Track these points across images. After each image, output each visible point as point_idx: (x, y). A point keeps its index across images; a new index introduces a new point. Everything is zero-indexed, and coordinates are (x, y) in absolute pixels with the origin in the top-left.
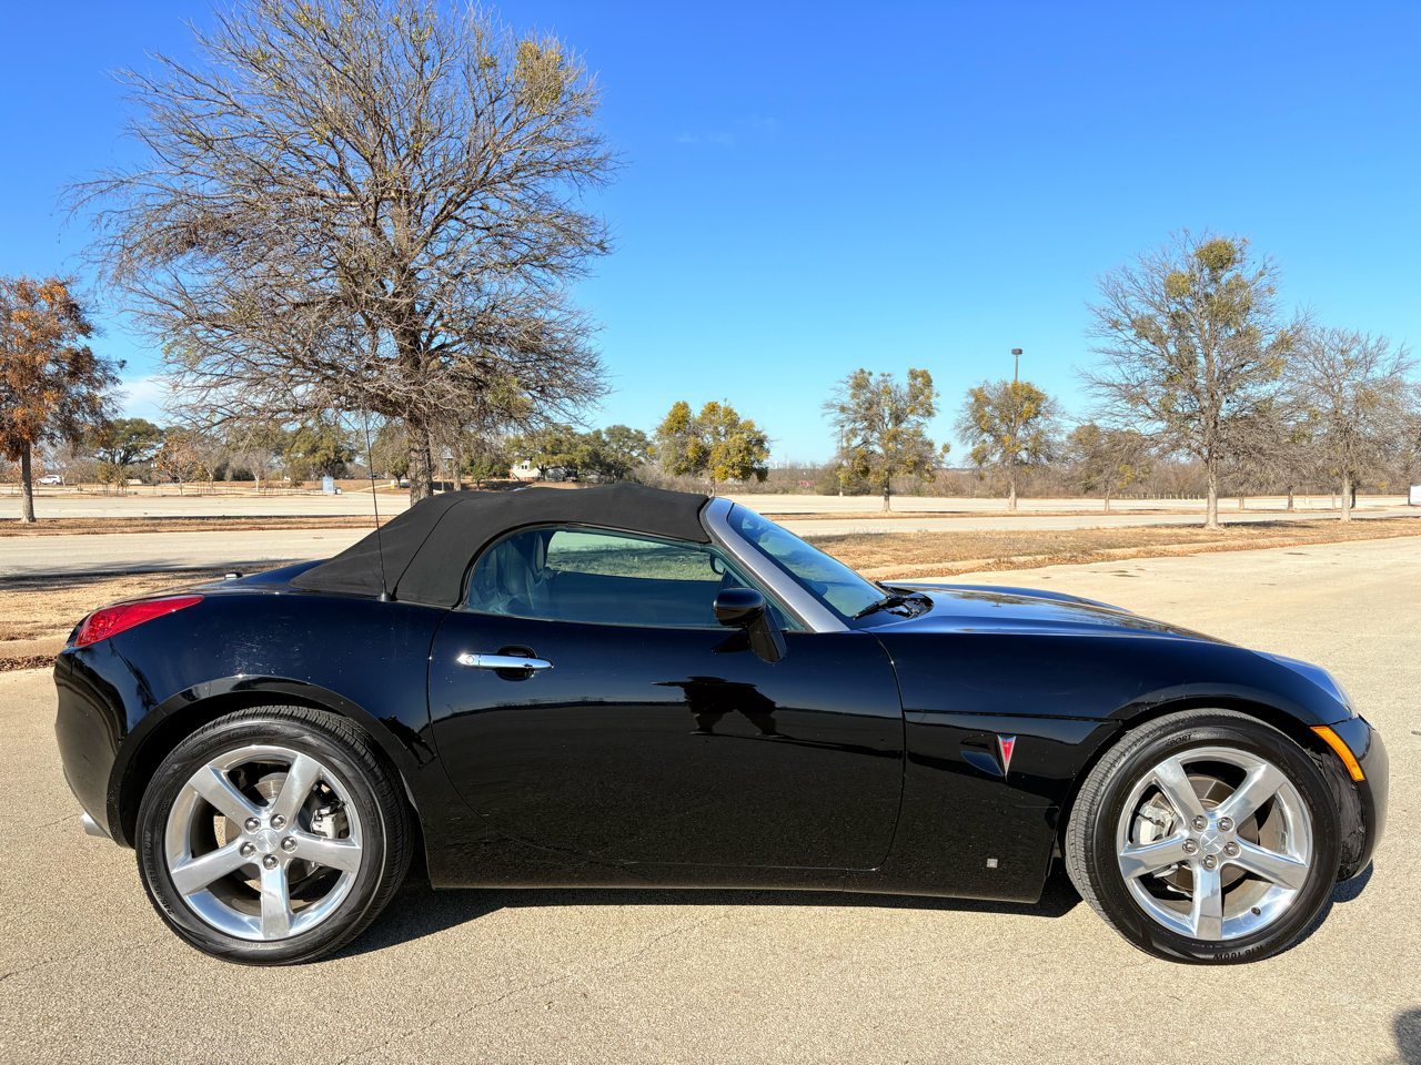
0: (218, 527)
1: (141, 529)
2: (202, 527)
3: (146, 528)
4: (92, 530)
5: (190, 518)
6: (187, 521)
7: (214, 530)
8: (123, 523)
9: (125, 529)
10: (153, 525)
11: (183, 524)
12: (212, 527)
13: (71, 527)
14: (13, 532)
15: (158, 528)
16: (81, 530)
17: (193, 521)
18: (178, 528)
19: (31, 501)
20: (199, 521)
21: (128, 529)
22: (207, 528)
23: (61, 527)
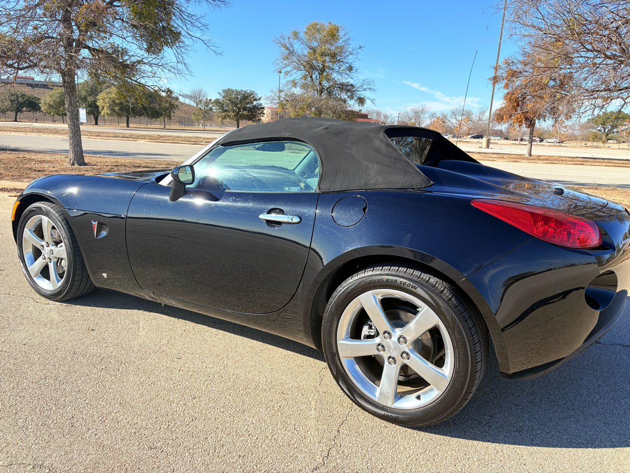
0: (617, 165)
1: (576, 163)
2: (608, 164)
3: (578, 163)
4: (552, 162)
5: (604, 159)
6: (601, 161)
7: (614, 166)
8: (568, 159)
9: (568, 162)
10: (583, 161)
11: (599, 162)
12: (614, 165)
13: (543, 160)
14: (517, 160)
15: (584, 163)
16: (547, 162)
17: (605, 161)
18: (595, 164)
19: (531, 147)
20: (609, 161)
21: (569, 163)
22: (611, 165)
23: (540, 159)
